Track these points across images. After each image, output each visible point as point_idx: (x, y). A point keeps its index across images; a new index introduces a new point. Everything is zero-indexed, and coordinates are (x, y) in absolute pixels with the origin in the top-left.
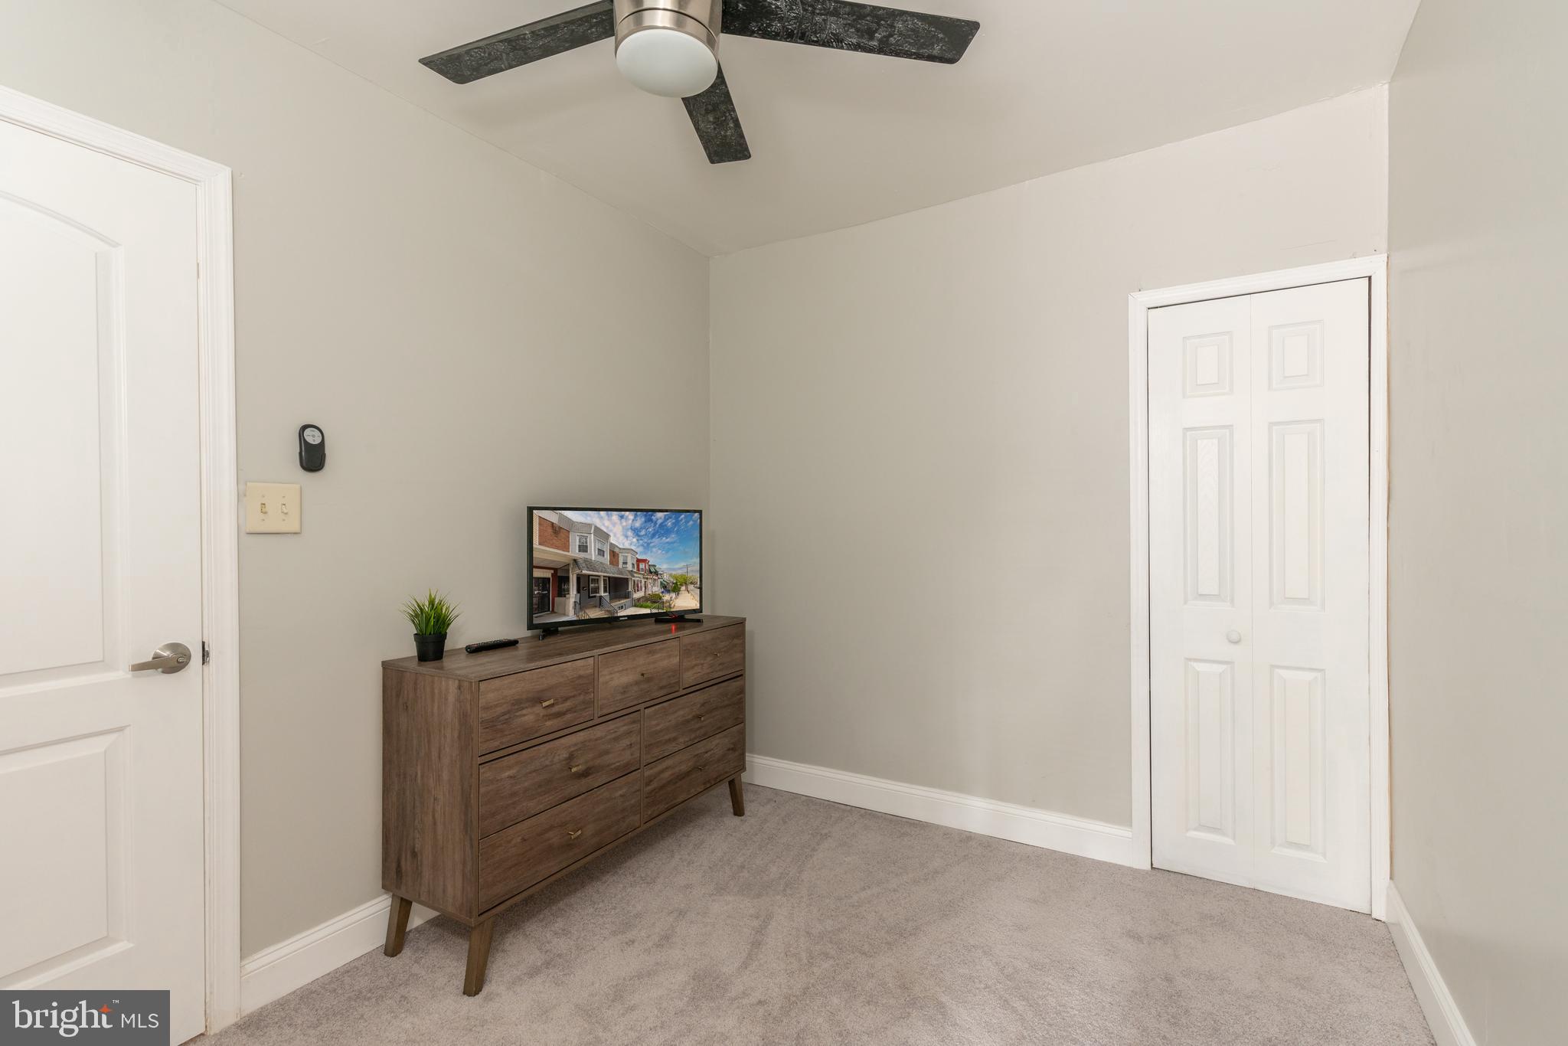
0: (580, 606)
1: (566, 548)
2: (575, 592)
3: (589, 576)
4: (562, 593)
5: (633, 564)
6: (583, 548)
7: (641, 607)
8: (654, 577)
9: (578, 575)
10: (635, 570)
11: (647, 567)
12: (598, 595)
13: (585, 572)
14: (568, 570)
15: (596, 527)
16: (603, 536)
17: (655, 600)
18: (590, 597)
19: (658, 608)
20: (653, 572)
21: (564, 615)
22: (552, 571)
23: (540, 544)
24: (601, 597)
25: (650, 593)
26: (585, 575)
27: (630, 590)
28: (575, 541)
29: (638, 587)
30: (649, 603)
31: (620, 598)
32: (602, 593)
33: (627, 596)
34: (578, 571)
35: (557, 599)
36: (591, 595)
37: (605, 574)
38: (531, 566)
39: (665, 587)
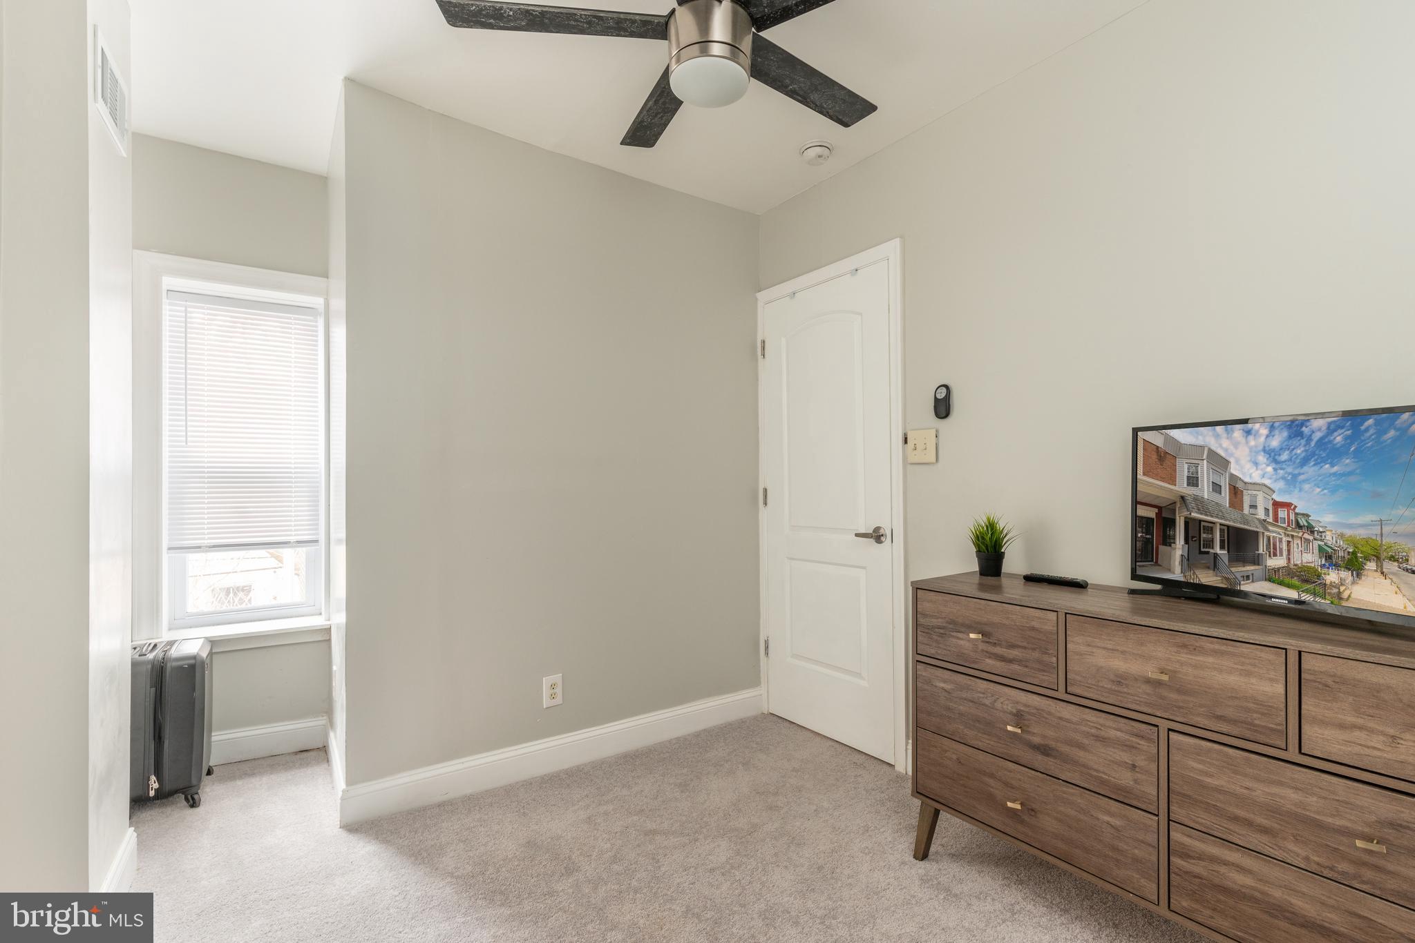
0: (1189, 562)
1: (1173, 482)
2: (1182, 542)
3: (1200, 521)
4: (1168, 540)
5: (1267, 510)
6: (1193, 481)
7: (1281, 583)
8: (1306, 536)
9: (1185, 518)
10: (1270, 520)
11: (1292, 517)
12: (1211, 551)
13: (1194, 515)
14: (1175, 510)
15: (1210, 451)
16: (1220, 463)
17: (1307, 577)
18: (1201, 552)
19: (1315, 594)
20: (1304, 527)
21: (1169, 570)
22: (1156, 510)
23: (1144, 474)
24: (1216, 555)
25: (1299, 562)
26: (1194, 520)
27: (1261, 551)
28: (1183, 471)
29: (1275, 548)
30: (1295, 581)
31: (1244, 561)
32: (1218, 550)
33: (1257, 560)
34: (1186, 513)
35: (1162, 548)
36: (1202, 550)
37: (1223, 522)
38: (1136, 503)
39: (1329, 557)
